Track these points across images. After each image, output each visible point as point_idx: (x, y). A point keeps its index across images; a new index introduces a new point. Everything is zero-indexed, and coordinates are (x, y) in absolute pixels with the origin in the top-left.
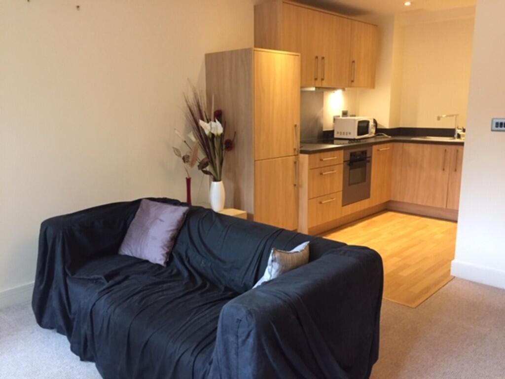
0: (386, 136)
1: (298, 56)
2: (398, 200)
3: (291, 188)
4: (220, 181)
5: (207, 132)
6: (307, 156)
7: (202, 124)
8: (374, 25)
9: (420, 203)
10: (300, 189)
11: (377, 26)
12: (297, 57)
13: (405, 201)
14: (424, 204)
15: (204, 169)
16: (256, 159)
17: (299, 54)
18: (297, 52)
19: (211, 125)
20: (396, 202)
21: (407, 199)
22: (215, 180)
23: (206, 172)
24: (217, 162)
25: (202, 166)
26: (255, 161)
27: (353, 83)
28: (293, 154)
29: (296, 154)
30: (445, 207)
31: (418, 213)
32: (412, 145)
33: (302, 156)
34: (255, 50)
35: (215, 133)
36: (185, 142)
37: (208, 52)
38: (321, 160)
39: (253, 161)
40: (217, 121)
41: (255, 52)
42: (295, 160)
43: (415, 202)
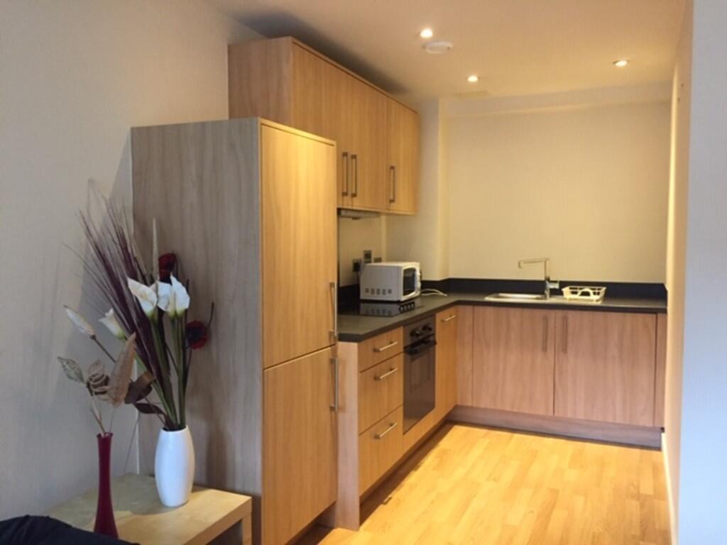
0: (441, 294)
1: (332, 145)
2: (469, 404)
3: (325, 414)
4: (181, 427)
5: (148, 308)
6: (354, 345)
7: (136, 287)
8: (414, 111)
9: (508, 408)
10: (340, 415)
11: (416, 112)
12: (331, 147)
13: (482, 406)
14: (515, 410)
15: (143, 401)
16: (266, 366)
17: (334, 143)
18: (330, 138)
19: (156, 291)
20: (467, 407)
21: (485, 403)
22: (171, 426)
23: (146, 409)
24: (174, 379)
25: (136, 394)
26: (264, 369)
27: (392, 204)
28: (328, 344)
29: (333, 343)
30: (551, 413)
31: (504, 425)
32: (489, 309)
33: (342, 345)
34: (262, 124)
35: (170, 310)
36: (93, 337)
37: (137, 124)
38: (376, 350)
39: (259, 370)
40: (173, 279)
41: (263, 127)
42: (331, 357)
43: (499, 407)
